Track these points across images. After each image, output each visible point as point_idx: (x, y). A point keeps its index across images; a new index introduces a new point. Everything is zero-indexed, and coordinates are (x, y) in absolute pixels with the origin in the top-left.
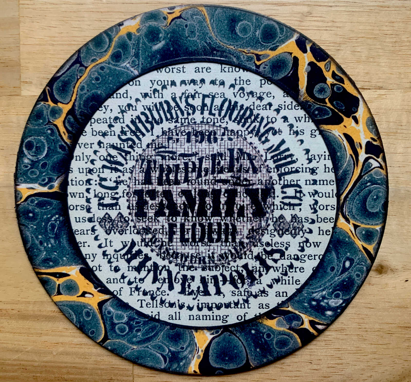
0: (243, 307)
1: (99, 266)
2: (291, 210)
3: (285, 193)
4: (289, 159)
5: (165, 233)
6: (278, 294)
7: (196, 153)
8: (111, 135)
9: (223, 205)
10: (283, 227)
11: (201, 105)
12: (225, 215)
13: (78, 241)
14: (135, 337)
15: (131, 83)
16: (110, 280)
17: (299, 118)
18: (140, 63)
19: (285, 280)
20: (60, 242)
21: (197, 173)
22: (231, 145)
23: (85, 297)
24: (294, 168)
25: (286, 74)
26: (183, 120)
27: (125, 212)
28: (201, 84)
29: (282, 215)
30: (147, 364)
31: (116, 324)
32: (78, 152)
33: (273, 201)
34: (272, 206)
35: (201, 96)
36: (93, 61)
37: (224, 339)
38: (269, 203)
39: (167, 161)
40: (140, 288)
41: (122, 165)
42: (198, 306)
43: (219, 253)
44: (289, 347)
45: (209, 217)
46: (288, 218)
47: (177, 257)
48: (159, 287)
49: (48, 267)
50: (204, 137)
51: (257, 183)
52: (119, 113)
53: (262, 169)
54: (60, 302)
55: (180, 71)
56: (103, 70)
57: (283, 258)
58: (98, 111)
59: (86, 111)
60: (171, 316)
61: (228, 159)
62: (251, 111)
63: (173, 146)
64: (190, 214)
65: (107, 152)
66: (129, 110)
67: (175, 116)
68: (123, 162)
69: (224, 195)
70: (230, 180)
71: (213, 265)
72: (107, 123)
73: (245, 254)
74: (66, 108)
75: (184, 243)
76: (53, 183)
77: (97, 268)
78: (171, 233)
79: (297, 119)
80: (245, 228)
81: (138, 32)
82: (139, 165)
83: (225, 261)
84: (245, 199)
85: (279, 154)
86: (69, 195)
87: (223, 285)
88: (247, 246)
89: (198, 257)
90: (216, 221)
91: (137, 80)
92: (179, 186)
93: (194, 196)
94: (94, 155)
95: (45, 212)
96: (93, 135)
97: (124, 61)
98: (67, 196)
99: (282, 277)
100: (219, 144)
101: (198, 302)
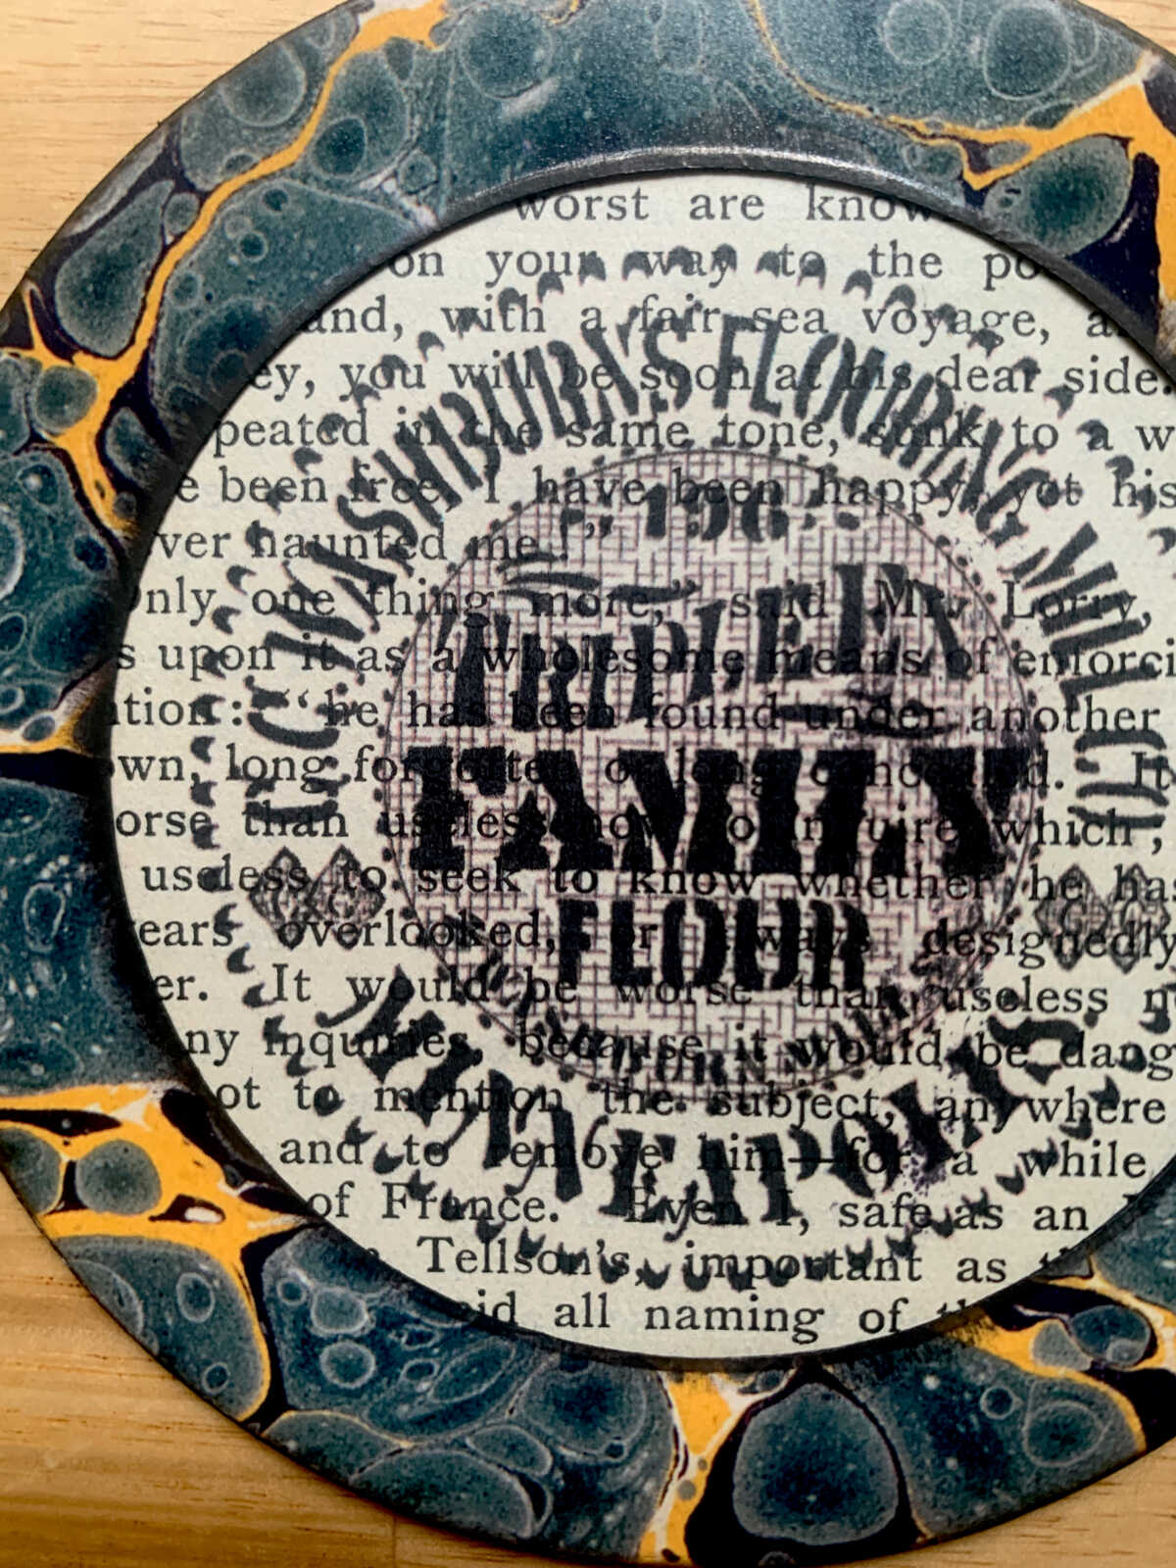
0: (888, 1272)
1: (249, 1086)
2: (1118, 848)
3: (1093, 768)
4: (1113, 617)
5: (543, 943)
6: (1045, 1219)
7: (690, 583)
8: (306, 498)
9: (808, 820)
10: (1080, 924)
11: (715, 361)
12: (817, 865)
13: (154, 975)
14: (403, 1402)
15: (402, 265)
16: (297, 1150)
17: (1156, 430)
18: (445, 173)
19: (1081, 1159)
20: (75, 976)
21: (690, 676)
22: (852, 549)
23: (184, 1220)
24: (1133, 654)
25: (1102, 232)
26: (634, 433)
27: (368, 848)
28: (717, 273)
29: (1075, 868)
30: (455, 1518)
31: (322, 1343)
32: (157, 573)
33: (1038, 803)
34: (1034, 830)
35: (716, 322)
36: (234, 166)
37: (800, 1415)
38: (1019, 814)
39: (558, 619)
40: (432, 1185)
41: (355, 635)
42: (687, 1271)
43: (787, 1035)
44: (1089, 1452)
45: (742, 874)
46: (1104, 884)
47: (595, 1053)
48: (516, 1182)
49: (24, 1085)
50: (726, 512)
51: (968, 722)
52: (343, 398)
53: (989, 659)
54: (75, 1240)
55: (623, 210)
56: (277, 207)
57: (1074, 1060)
58: (251, 391)
59: (197, 391)
60: (566, 1310)
61: (835, 610)
62: (945, 393)
63: (584, 553)
64: (659, 862)
65: (289, 573)
66: (390, 384)
67: (594, 414)
68: (359, 619)
69: (813, 775)
70: (840, 710)
71: (756, 1088)
72: (287, 441)
73: (906, 1044)
74: (109, 377)
75: (627, 990)
76: (46, 714)
77: (237, 1094)
78: (573, 944)
79: (1149, 435)
80: (908, 926)
81: (439, 42)
82: (430, 637)
83: (814, 1072)
84: (910, 797)
85: (1071, 591)
86: (118, 766)
87: (803, 1176)
88: (914, 1007)
89: (691, 1051)
90: (772, 893)
91: (428, 249)
92: (611, 734)
93: (674, 778)
94: (230, 589)
95: (11, 842)
96: (225, 497)
97: (371, 170)
98: (110, 770)
99: (1066, 1144)
100: (794, 543)
101: (689, 1251)
